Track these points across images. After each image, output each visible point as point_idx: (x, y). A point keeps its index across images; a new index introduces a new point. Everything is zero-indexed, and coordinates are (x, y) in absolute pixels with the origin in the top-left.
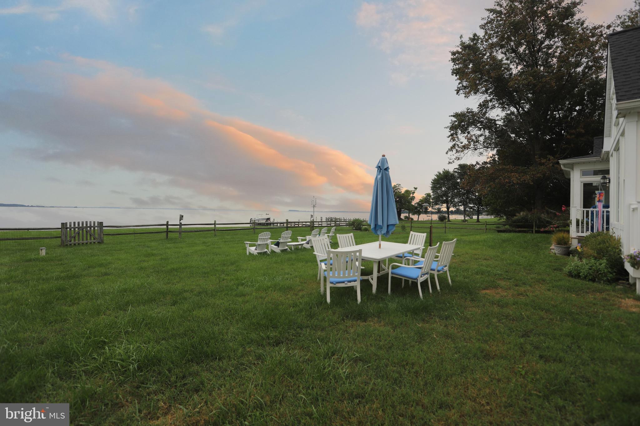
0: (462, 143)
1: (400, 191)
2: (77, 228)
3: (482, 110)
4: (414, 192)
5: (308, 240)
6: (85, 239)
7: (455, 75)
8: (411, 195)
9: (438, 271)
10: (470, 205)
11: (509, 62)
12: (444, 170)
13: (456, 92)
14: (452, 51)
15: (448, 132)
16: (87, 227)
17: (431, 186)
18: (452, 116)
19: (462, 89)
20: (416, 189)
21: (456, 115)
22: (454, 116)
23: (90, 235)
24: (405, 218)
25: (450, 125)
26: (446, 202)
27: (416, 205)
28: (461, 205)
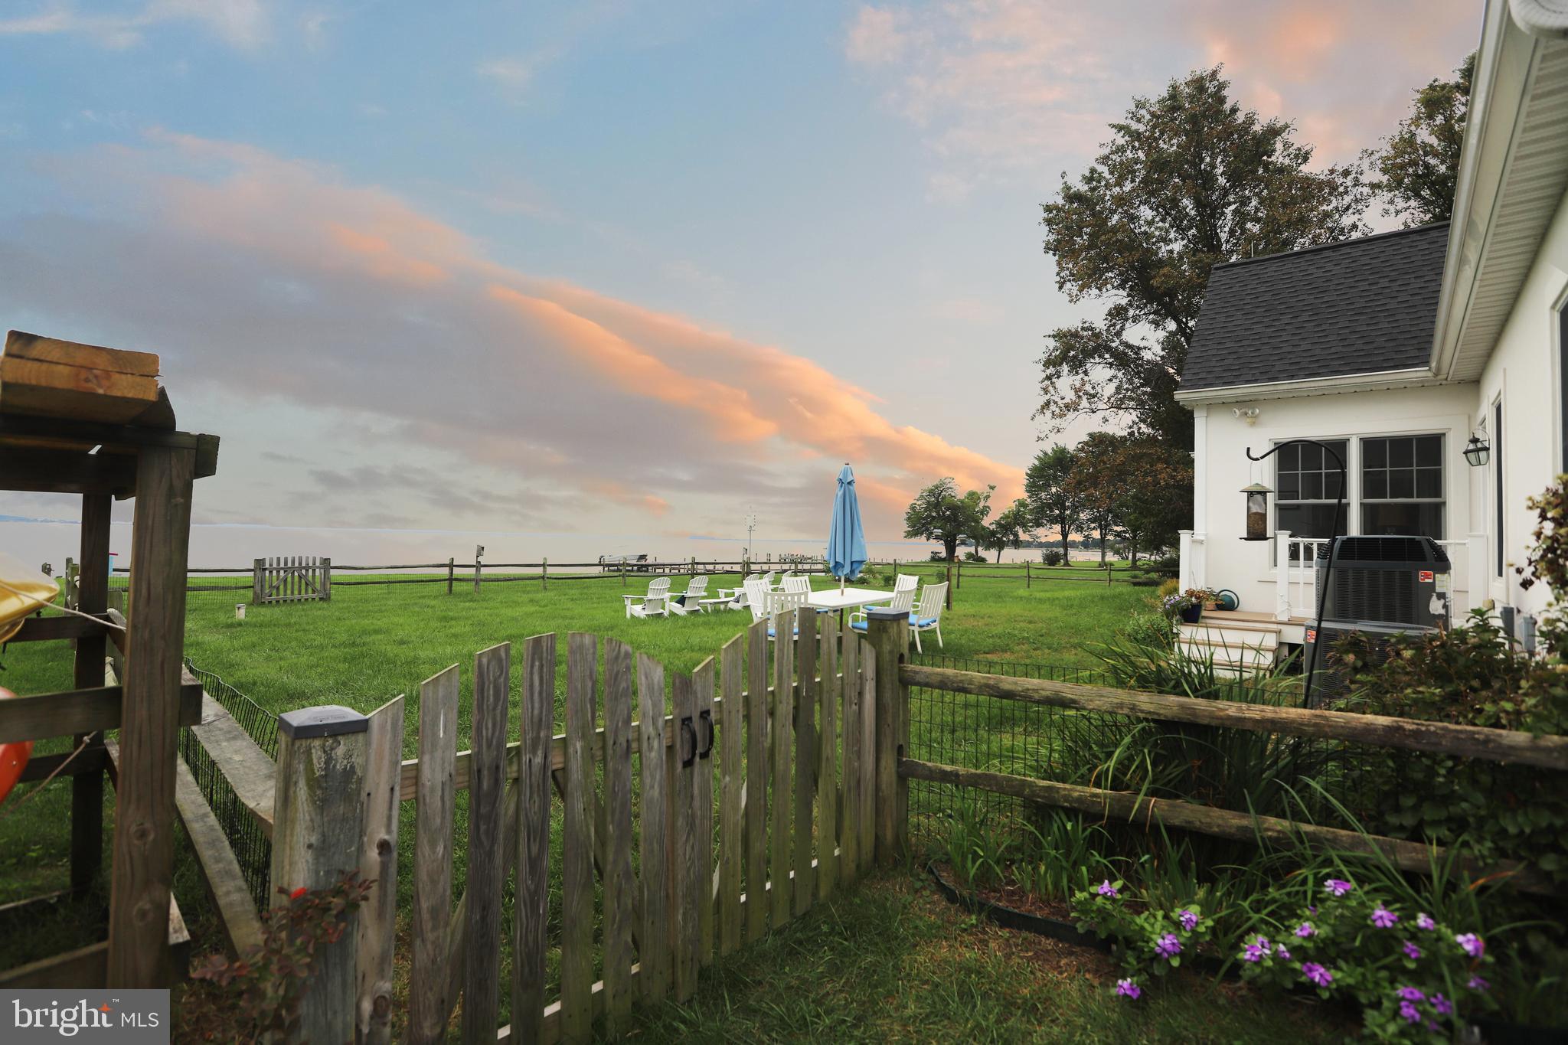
0: (1063, 399)
1: (953, 494)
2: (282, 568)
3: (1114, 325)
4: (988, 497)
5: (737, 595)
6: (296, 592)
7: (1051, 252)
8: (981, 505)
9: (920, 626)
10: (1115, 528)
11: (1167, 225)
12: (1055, 447)
13: (1058, 285)
14: (1044, 203)
15: (1039, 373)
16: (300, 568)
17: (1026, 482)
18: (1049, 336)
19: (1069, 281)
20: (992, 488)
21: (1058, 336)
22: (1054, 336)
23: (307, 584)
24: (968, 558)
25: (1044, 357)
26: (1061, 520)
27: (994, 526)
28: (1094, 528)
